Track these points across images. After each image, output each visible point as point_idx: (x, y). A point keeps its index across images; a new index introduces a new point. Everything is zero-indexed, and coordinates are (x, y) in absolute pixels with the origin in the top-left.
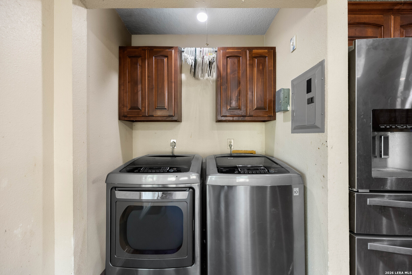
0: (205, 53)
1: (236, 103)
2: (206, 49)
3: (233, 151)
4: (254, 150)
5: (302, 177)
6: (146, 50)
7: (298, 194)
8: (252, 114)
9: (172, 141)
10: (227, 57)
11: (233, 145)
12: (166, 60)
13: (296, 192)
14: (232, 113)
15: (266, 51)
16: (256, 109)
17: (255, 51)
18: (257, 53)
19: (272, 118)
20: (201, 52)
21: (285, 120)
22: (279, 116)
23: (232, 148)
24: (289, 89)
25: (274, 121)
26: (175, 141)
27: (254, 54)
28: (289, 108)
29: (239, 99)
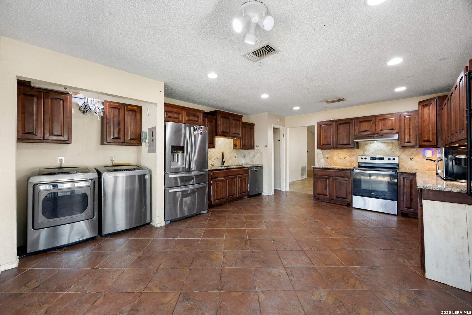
0: (95, 102)
1: (117, 135)
2: (96, 100)
3: (114, 164)
4: (129, 163)
5: (150, 171)
6: (42, 92)
7: (147, 178)
8: (128, 142)
9: (60, 158)
10: (111, 108)
11: (114, 160)
12: (61, 102)
13: (147, 177)
14: (114, 141)
15: (137, 108)
16: (130, 139)
17: (129, 107)
18: (131, 109)
19: (140, 144)
20: (92, 100)
21: (146, 147)
22: (143, 144)
23: (114, 162)
24: (147, 132)
25: (141, 146)
26: (63, 158)
27: (129, 108)
28: (147, 141)
29: (119, 133)
